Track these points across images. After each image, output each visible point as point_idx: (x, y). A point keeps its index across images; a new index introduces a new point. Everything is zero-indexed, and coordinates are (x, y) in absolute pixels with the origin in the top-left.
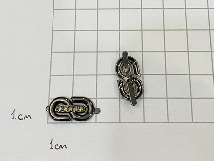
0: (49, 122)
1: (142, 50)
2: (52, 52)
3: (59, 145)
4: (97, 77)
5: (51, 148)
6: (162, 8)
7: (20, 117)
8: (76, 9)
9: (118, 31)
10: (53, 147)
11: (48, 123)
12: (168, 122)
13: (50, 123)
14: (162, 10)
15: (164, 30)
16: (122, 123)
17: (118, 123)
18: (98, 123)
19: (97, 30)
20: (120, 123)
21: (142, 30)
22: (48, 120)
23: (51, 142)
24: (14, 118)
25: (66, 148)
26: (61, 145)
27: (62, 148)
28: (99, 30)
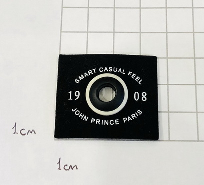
1: (167, 55)
3: (69, 166)
5: (60, 169)
6: (191, 6)
7: (23, 132)
8: (88, 7)
9: (139, 34)
10: (62, 168)
11: (55, 140)
12: (198, 141)
14: (191, 9)
15: (194, 33)
19: (114, 32)
21: (167, 33)
23: (59, 162)
24: (15, 133)
25: (77, 169)
26: (71, 166)
27: (72, 169)
28: (116, 32)
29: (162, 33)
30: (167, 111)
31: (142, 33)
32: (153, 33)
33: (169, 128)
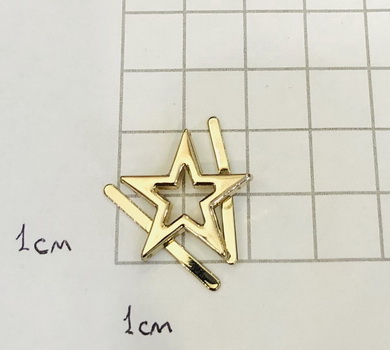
0: (119, 260)
1: (369, 62)
2: (123, 71)
3: (150, 325)
4: (247, 136)
5: (129, 332)
7: (41, 246)
9: (302, 14)
10: (135, 328)
11: (117, 263)
13: (124, 263)
16: (323, 260)
17: (310, 261)
18: (255, 261)
19: (245, 12)
20: (317, 260)
21: (365, 11)
22: (116, 253)
23: (128, 315)
24: (22, 249)
25: (170, 331)
26: (155, 324)
27: (159, 331)
28: (250, 11)
29: (354, 11)
30: (374, 189)
31: (310, 11)
32: (334, 11)
33: (381, 231)
